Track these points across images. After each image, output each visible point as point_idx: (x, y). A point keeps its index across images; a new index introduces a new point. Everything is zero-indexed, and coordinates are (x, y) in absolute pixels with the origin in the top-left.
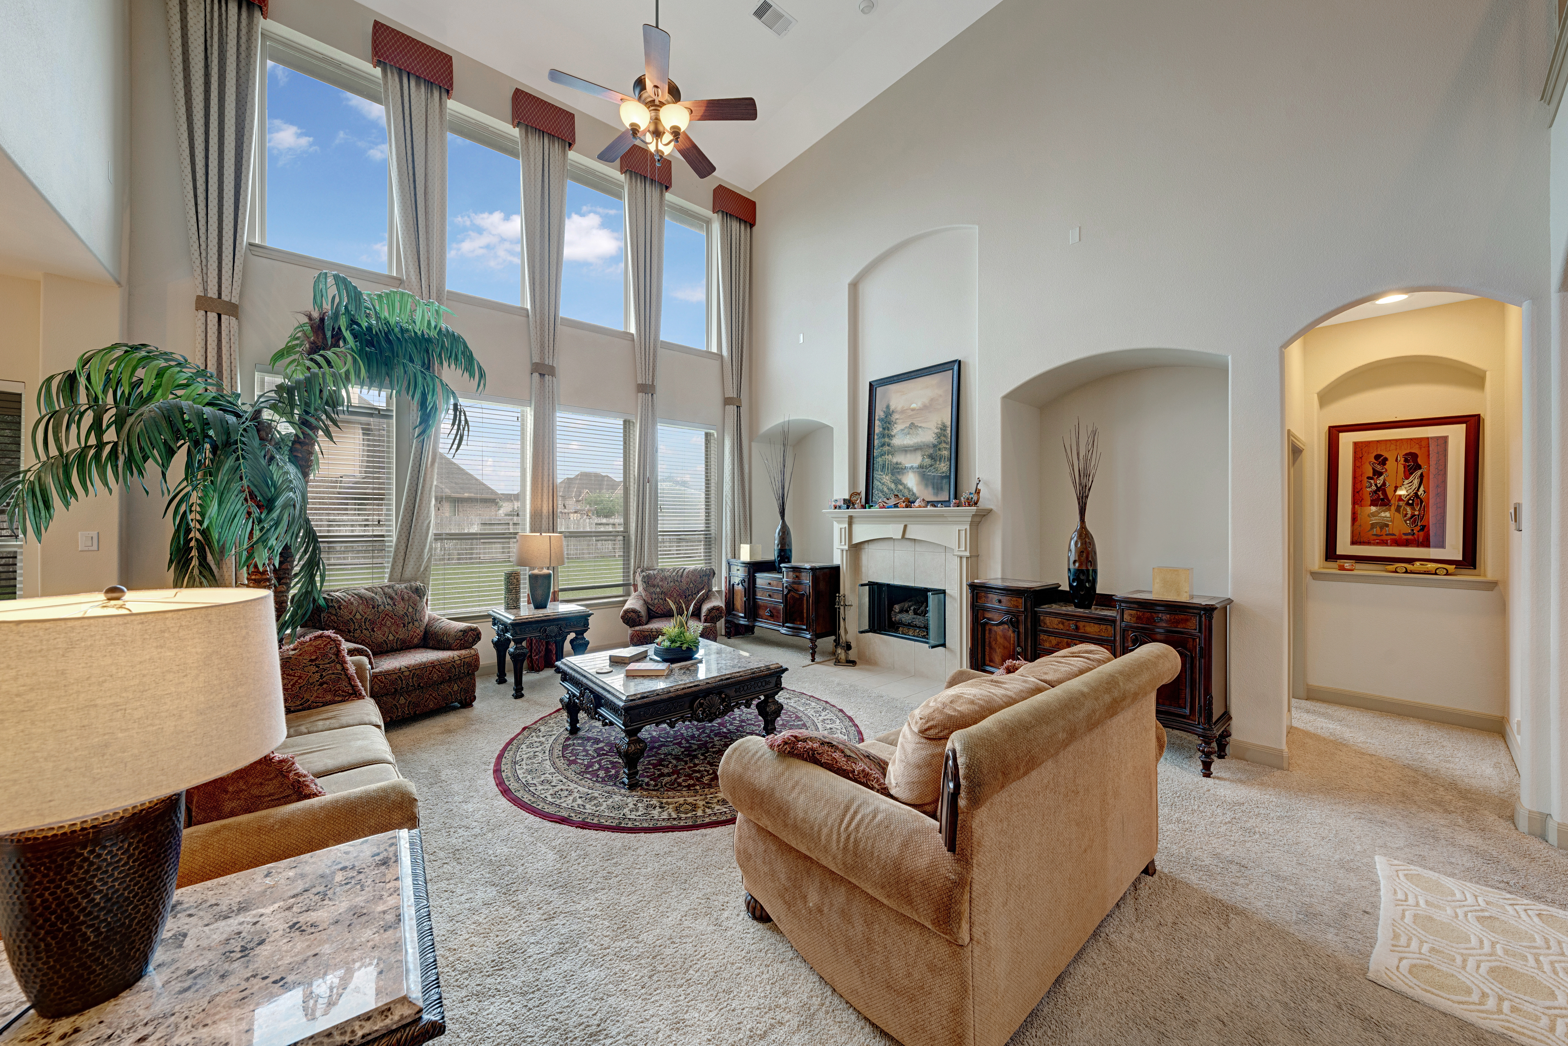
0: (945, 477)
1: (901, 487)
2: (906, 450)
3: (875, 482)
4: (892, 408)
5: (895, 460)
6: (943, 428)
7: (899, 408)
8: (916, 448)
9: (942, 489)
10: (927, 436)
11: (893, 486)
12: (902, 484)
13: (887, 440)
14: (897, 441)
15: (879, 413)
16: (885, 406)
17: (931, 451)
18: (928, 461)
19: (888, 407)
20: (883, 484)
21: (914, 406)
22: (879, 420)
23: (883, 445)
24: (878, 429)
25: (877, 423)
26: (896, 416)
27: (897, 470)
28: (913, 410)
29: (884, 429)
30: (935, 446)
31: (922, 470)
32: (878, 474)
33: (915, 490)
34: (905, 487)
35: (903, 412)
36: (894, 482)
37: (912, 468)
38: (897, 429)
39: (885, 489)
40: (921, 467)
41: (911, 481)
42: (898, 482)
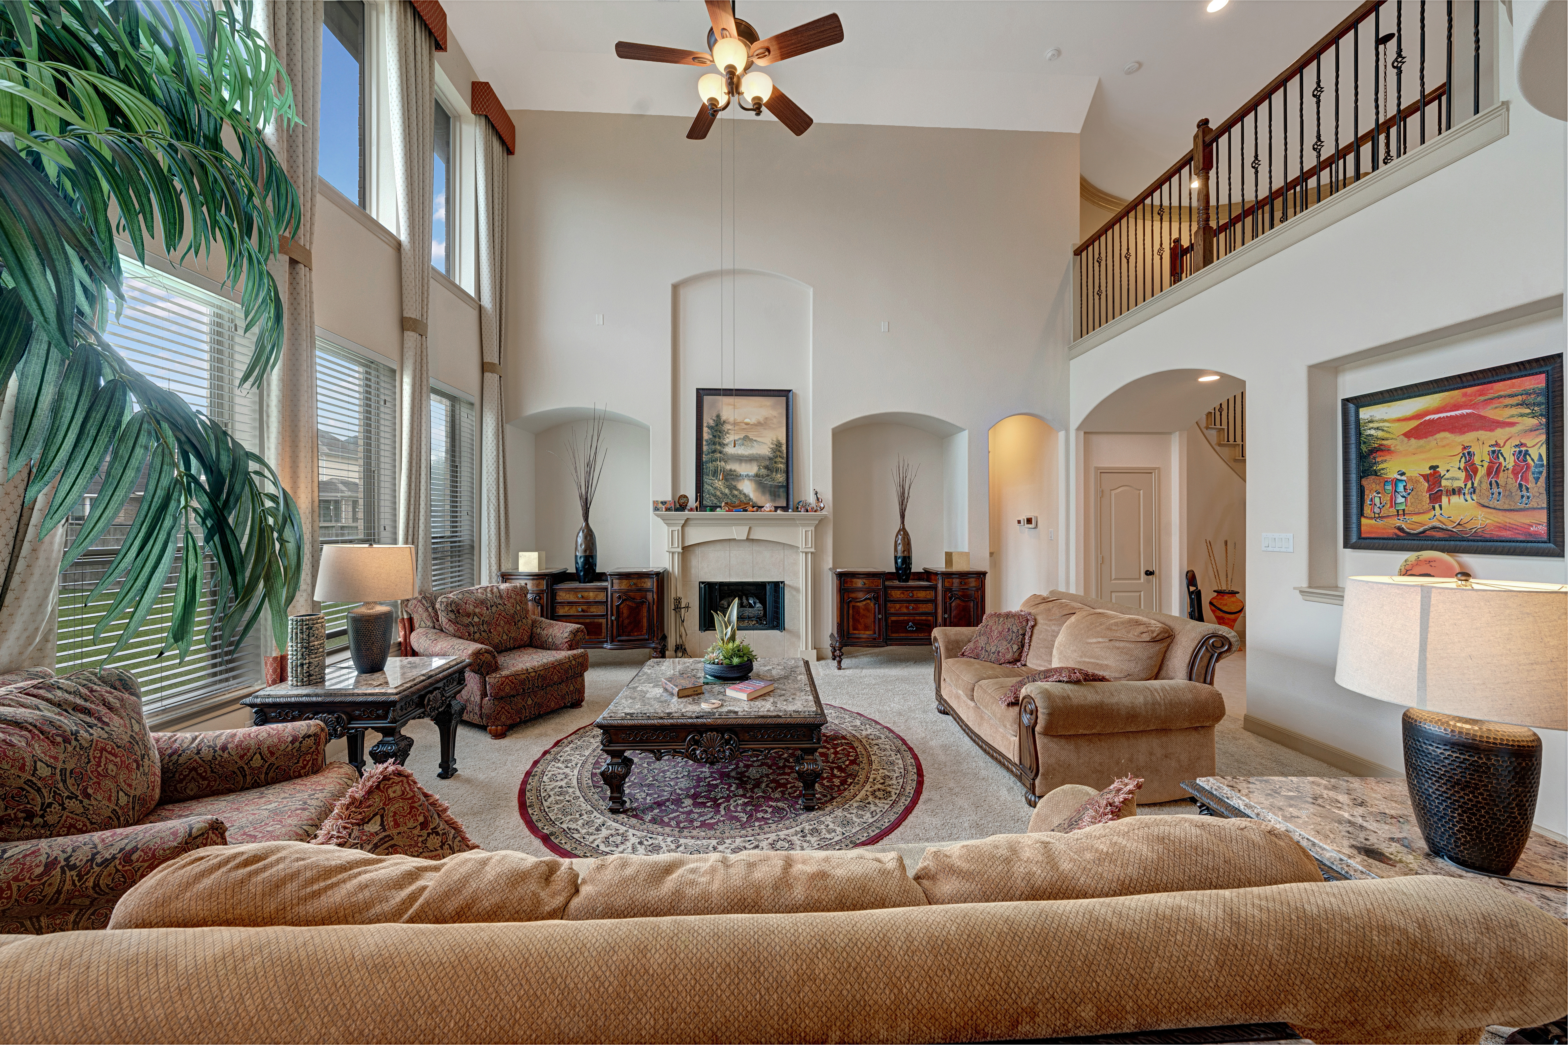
0: (782, 486)
1: (736, 493)
2: (740, 459)
3: (706, 486)
4: (724, 418)
5: (728, 467)
6: (779, 445)
7: (731, 420)
8: (750, 459)
9: (779, 496)
10: (764, 449)
11: (727, 491)
12: (737, 490)
13: (718, 447)
14: (730, 450)
15: (708, 420)
16: (715, 415)
17: (767, 463)
18: (764, 472)
19: (718, 416)
20: (715, 488)
21: (747, 420)
22: (708, 427)
23: (714, 452)
24: (706, 436)
25: (705, 429)
26: (727, 427)
27: (731, 477)
28: (747, 424)
29: (715, 436)
30: (770, 459)
31: (758, 479)
32: (707, 479)
33: (752, 496)
34: (740, 492)
35: (735, 424)
36: (729, 487)
37: (747, 476)
38: (729, 439)
39: (718, 493)
40: (757, 475)
41: (748, 488)
42: (733, 488)
